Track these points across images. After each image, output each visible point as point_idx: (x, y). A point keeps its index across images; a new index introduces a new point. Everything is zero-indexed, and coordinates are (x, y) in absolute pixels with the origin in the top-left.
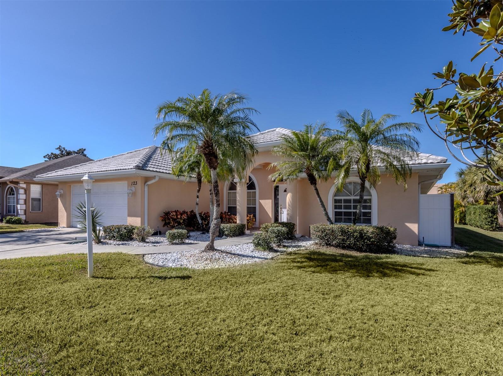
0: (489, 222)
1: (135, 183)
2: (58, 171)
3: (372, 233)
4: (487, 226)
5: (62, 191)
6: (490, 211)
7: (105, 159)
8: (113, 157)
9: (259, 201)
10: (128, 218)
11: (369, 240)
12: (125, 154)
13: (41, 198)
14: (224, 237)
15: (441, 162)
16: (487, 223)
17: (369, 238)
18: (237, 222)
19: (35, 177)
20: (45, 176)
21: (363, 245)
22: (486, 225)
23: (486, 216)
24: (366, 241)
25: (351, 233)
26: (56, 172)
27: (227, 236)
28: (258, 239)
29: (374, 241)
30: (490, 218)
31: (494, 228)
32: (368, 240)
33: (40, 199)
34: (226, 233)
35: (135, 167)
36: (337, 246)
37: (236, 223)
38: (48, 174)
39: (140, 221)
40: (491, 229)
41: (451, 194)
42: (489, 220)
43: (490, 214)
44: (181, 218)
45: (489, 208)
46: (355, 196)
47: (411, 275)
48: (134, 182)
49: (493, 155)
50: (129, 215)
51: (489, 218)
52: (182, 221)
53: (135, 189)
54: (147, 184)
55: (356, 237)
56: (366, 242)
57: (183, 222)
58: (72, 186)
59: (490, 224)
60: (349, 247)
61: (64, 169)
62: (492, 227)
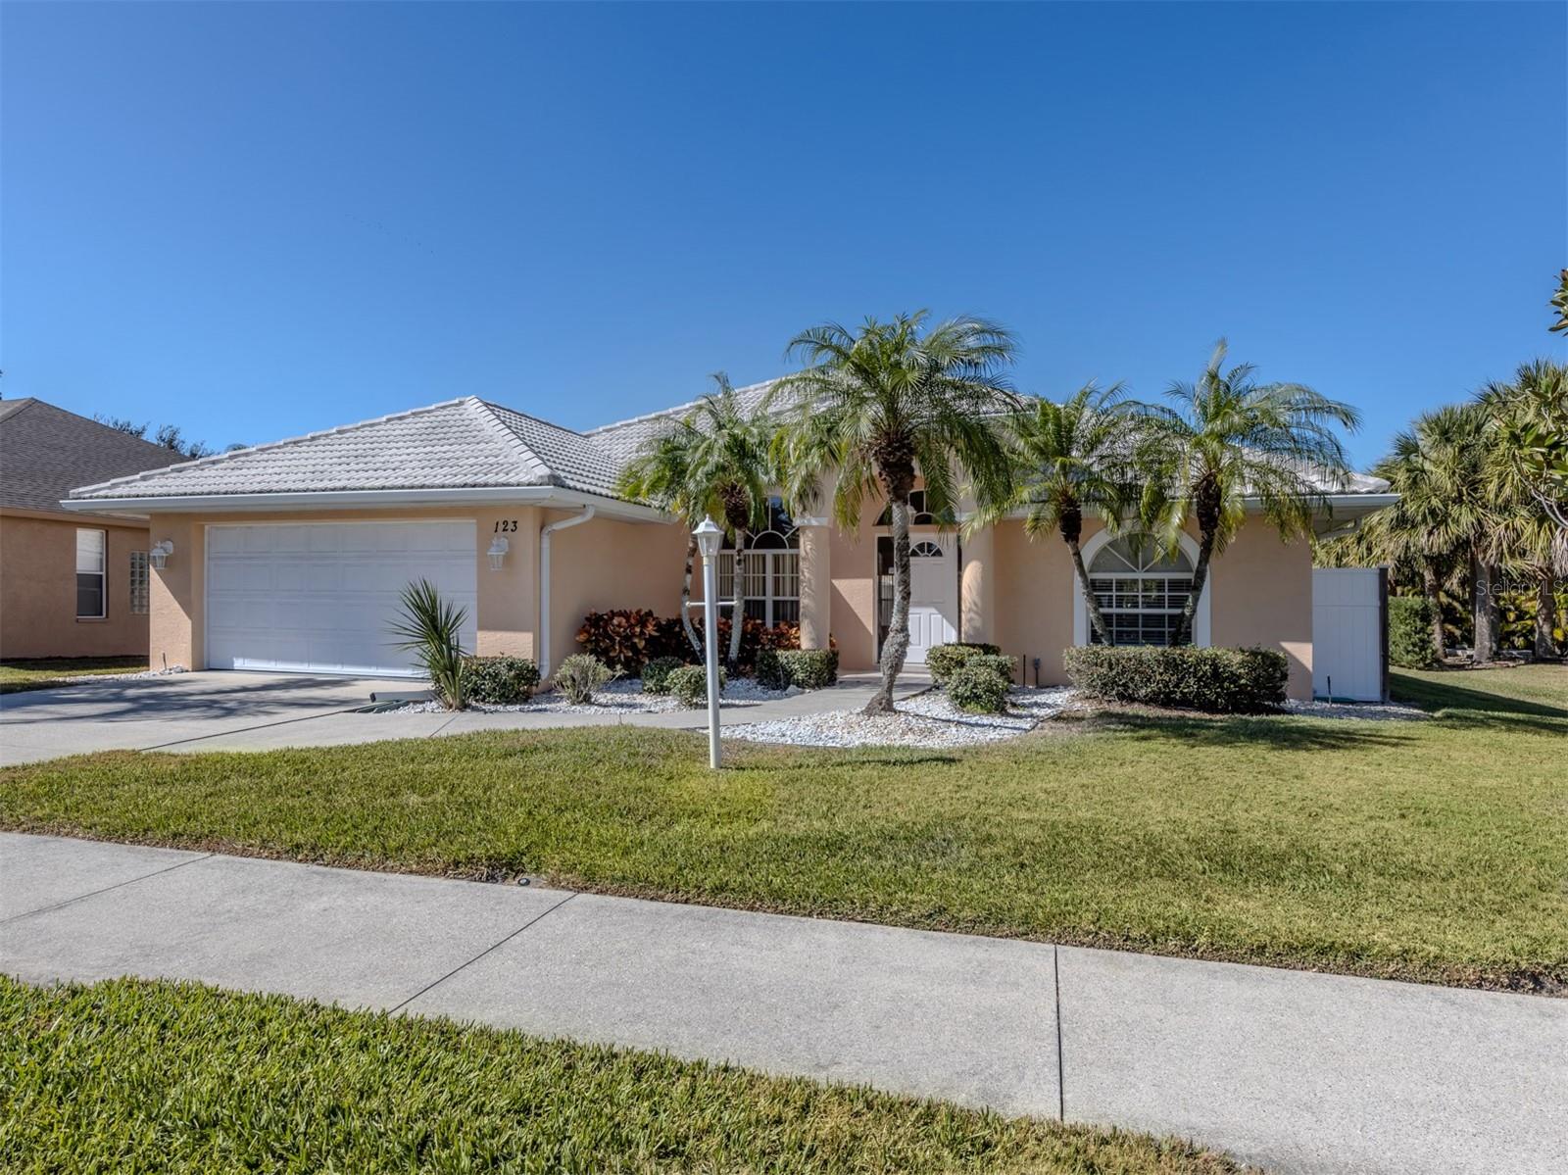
0: (1414, 645)
1: (511, 526)
2: (151, 477)
3: (1242, 664)
4: (1410, 657)
5: (170, 545)
6: (1417, 613)
7: (313, 439)
8: (339, 432)
9: (832, 584)
10: (480, 635)
11: (1234, 682)
12: (379, 424)
13: (104, 573)
14: (792, 688)
15: (1377, 492)
16: (1410, 648)
17: (1234, 678)
18: (803, 647)
19: (66, 497)
20: (102, 493)
21: (1218, 695)
22: (1408, 652)
23: (1408, 628)
24: (1226, 684)
25: (1190, 667)
26: (144, 479)
27: (801, 685)
28: (970, 685)
29: (1246, 685)
30: (1419, 633)
31: (1428, 661)
32: (1230, 683)
33: (101, 576)
34: (800, 676)
35: (546, 480)
36: (1148, 701)
37: (799, 647)
38: (114, 486)
39: (531, 645)
40: (1421, 665)
41: (1381, 569)
42: (1416, 638)
43: (1419, 624)
44: (642, 633)
45: (1416, 607)
46: (1147, 571)
47: (1384, 747)
48: (506, 523)
49: (1423, 455)
50: (482, 627)
51: (1416, 633)
52: (643, 643)
53: (510, 545)
54: (548, 529)
55: (1202, 676)
56: (1228, 689)
57: (644, 648)
58: (206, 527)
59: (1417, 649)
60: (1185, 703)
61: (173, 471)
62: (1423, 659)
